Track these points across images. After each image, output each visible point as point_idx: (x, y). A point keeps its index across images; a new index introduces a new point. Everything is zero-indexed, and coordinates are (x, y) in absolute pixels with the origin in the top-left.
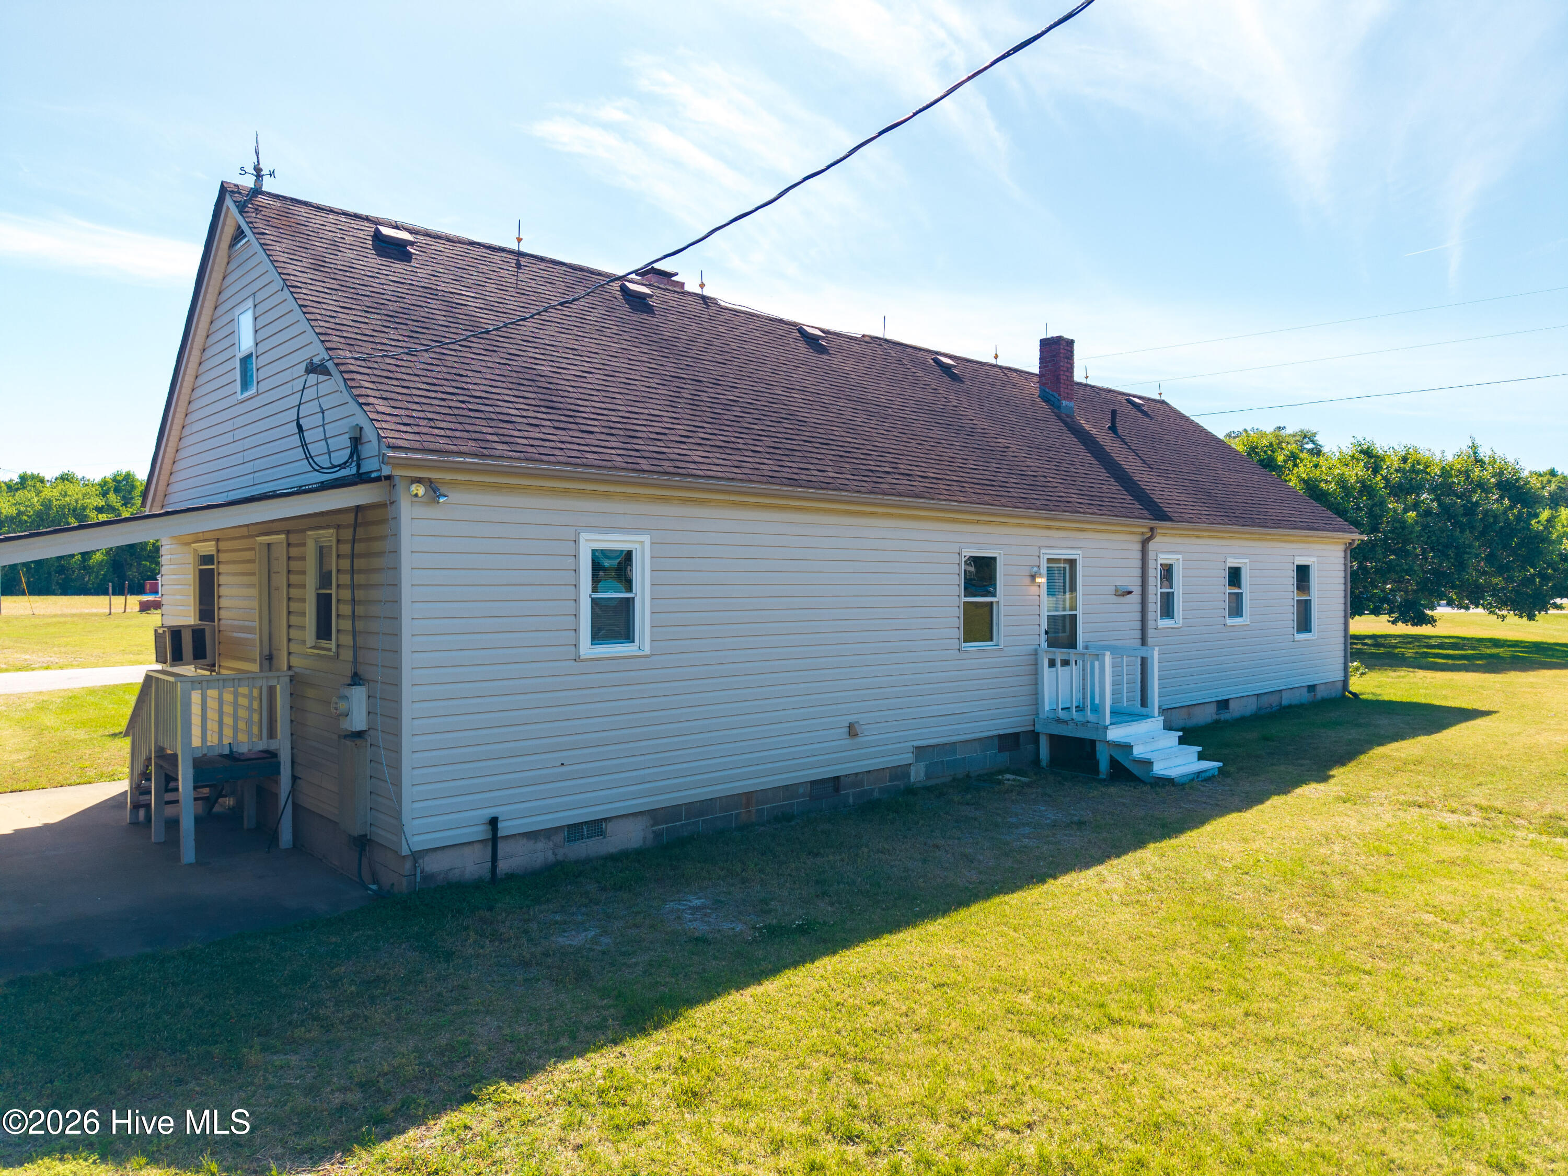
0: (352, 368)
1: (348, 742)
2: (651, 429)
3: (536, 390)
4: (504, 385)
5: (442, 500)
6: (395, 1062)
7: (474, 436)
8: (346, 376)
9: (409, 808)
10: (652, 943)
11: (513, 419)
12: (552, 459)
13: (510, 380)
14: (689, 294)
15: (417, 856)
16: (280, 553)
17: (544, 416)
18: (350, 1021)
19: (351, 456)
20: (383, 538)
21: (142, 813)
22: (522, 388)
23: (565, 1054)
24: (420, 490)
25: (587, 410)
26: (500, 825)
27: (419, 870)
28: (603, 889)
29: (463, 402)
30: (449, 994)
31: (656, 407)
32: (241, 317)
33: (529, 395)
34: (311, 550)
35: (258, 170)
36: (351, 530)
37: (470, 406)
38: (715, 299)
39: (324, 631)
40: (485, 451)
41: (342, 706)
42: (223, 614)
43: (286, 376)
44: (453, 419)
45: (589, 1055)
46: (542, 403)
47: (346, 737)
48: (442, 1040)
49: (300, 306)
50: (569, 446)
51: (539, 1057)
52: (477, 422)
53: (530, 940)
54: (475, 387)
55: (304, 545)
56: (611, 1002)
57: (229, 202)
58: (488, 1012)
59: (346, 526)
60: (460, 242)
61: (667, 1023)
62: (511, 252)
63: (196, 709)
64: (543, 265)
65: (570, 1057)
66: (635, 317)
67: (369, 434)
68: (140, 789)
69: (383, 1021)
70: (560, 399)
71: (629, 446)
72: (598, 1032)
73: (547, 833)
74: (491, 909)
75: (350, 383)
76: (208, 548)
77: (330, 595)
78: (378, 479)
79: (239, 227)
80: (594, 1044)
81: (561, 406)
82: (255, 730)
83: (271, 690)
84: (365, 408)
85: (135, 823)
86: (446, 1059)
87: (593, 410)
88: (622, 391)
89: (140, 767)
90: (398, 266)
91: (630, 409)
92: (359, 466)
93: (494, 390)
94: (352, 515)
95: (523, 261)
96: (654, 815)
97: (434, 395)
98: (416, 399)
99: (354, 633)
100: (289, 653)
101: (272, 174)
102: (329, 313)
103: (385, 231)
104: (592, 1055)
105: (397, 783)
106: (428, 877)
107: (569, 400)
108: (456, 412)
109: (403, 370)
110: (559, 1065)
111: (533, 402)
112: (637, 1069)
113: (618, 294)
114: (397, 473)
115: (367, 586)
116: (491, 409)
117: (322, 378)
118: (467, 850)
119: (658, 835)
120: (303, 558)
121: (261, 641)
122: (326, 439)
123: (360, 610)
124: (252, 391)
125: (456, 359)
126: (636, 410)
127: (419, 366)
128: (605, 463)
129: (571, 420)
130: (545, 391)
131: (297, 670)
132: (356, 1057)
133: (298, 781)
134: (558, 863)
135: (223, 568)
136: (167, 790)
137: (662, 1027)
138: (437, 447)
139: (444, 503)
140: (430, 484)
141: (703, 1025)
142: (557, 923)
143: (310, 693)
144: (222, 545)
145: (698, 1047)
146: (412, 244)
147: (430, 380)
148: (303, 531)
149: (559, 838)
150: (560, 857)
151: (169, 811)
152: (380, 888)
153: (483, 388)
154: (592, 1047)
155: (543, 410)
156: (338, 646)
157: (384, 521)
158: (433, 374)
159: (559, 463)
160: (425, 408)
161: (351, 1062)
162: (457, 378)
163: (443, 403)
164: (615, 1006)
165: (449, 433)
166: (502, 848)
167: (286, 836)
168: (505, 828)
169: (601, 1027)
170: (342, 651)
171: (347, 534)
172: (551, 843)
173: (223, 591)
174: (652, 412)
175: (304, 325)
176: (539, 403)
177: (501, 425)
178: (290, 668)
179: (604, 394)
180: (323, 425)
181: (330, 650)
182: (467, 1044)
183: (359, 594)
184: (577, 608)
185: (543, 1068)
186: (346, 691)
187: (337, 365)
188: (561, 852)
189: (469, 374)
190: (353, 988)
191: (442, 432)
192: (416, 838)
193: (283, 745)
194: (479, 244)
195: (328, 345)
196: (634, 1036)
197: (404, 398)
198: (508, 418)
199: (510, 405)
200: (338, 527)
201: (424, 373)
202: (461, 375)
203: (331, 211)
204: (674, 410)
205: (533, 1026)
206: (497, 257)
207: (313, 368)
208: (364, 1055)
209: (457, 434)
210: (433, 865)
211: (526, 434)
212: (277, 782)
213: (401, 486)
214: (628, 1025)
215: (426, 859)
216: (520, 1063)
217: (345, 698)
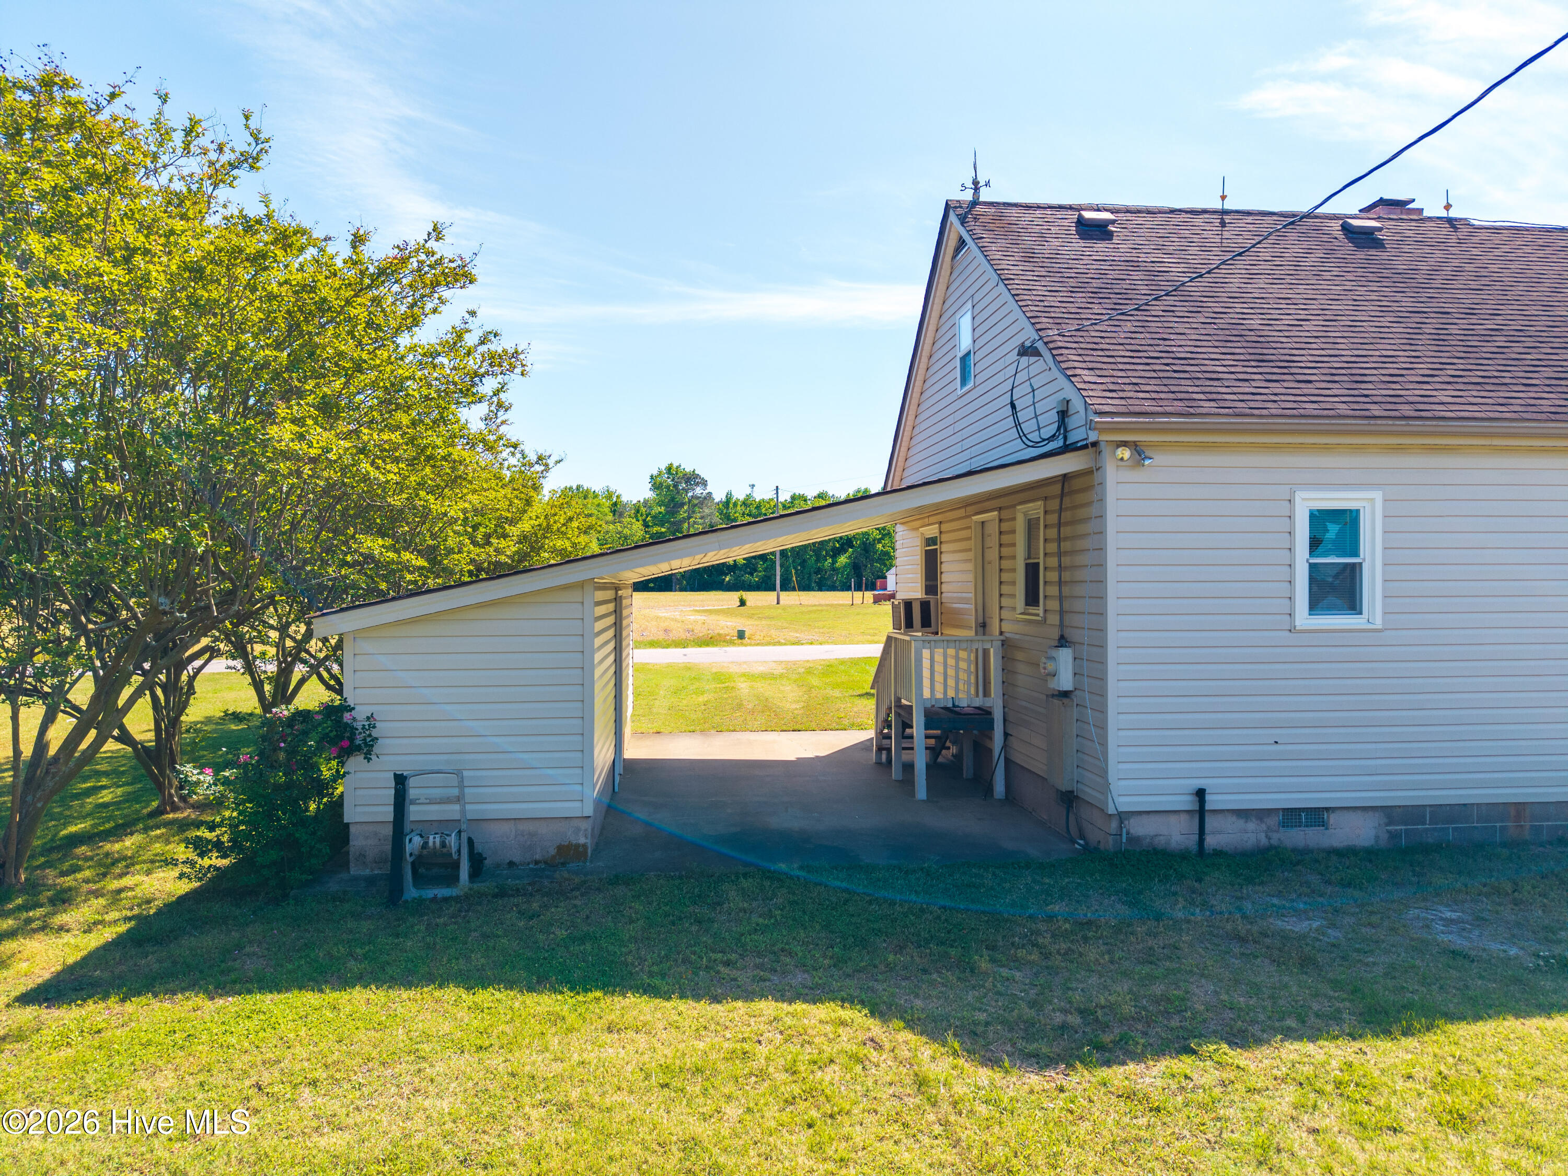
0: (1060, 344)
1: (1056, 701)
2: (1383, 372)
3: (1245, 344)
4: (1210, 344)
5: (1147, 462)
6: (1112, 999)
7: (1180, 396)
8: (1055, 352)
9: (1115, 769)
10: (1393, 946)
11: (1221, 376)
12: (1264, 412)
13: (1216, 338)
14: (1430, 219)
15: (1122, 817)
16: (993, 529)
17: (1255, 370)
18: (1066, 954)
19: (1059, 429)
20: (1089, 504)
21: (884, 753)
22: (1229, 344)
23: (1295, 1035)
24: (1125, 453)
25: (1304, 359)
26: (1208, 797)
27: (1124, 830)
28: (1328, 882)
29: (1167, 365)
30: (1161, 950)
31: (1389, 347)
32: (962, 320)
33: (1237, 351)
34: (1020, 525)
35: (976, 183)
36: (1057, 501)
37: (1175, 368)
38: (1465, 219)
39: (1032, 598)
40: (1191, 410)
41: (1050, 666)
42: (945, 588)
43: (999, 365)
44: (1158, 382)
45: (1321, 1043)
46: (1253, 357)
47: (1053, 696)
48: (1158, 989)
49: (1013, 295)
50: (1283, 398)
51: (1263, 1031)
52: (1183, 382)
53: (1244, 917)
54: (1180, 349)
55: (1014, 519)
56: (1345, 996)
57: (953, 218)
58: (1202, 975)
59: (1053, 497)
60: (1160, 212)
61: (1419, 1031)
62: (1215, 212)
63: (926, 663)
64: (1250, 219)
65: (1300, 1038)
66: (1361, 255)
67: (1077, 405)
68: (882, 736)
69: (1097, 960)
70: (1272, 351)
71: (1356, 392)
72: (1331, 1022)
73: (1261, 814)
74: (1199, 880)
75: (1059, 358)
76: (931, 531)
77: (1038, 564)
78: (1085, 447)
79: (961, 237)
80: (1328, 1033)
81: (1273, 358)
82: (973, 691)
83: (986, 653)
84: (1073, 379)
85: (879, 763)
86: (1162, 1008)
87: (1311, 358)
88: (1346, 334)
89: (883, 715)
90: (1101, 246)
91: (1356, 352)
92: (1065, 438)
93: (1199, 350)
94: (1059, 486)
95: (1227, 219)
96: (1389, 813)
97: (1138, 361)
98: (1121, 367)
99: (1061, 598)
100: (1001, 620)
101: (987, 184)
102: (1038, 298)
103: (1088, 215)
104: (1326, 1043)
105: (1104, 744)
106: (1133, 840)
107: (1282, 351)
108: (1161, 374)
109: (1108, 341)
110: (1287, 1044)
111: (1242, 357)
112: (1383, 1071)
113: (1340, 235)
114: (1104, 437)
115: (1073, 552)
116: (1196, 368)
117: (1033, 359)
118: (1173, 819)
119: (1393, 836)
120: (1013, 532)
121: (976, 610)
122: (1036, 417)
123: (1066, 576)
124: (970, 385)
125: (1159, 325)
126: (1364, 353)
127: (1123, 335)
128: (1326, 412)
129: (1285, 371)
130: (1254, 345)
131: (1008, 635)
132: (1074, 985)
133: (1010, 738)
134: (1270, 848)
135: (945, 548)
136: (904, 737)
137: (1413, 1035)
138: (1143, 409)
139: (1149, 466)
140: (1135, 447)
141: (1469, 1045)
142: (1273, 905)
143: (1020, 656)
144: (945, 527)
145: (1465, 1068)
146: (1113, 222)
147: (1133, 348)
148: (1014, 506)
149: (1273, 821)
150: (1274, 842)
151: (906, 756)
152: (1087, 843)
153: (1187, 349)
154: (1325, 1035)
155: (1253, 364)
156: (1045, 611)
157: (1090, 488)
158: (1137, 342)
159: (1273, 416)
160: (1130, 374)
161: (1069, 989)
162: (1161, 342)
163: (1147, 368)
164: (1351, 1001)
165: (1154, 395)
166: (1211, 823)
167: (999, 788)
168: (1213, 801)
169: (1336, 1017)
170: (1049, 616)
171: (1054, 504)
172: (1264, 827)
173: (945, 567)
174: (1385, 353)
175: (1017, 313)
176: (1248, 357)
177: (1208, 383)
178: (1001, 633)
179: (1323, 340)
180: (1034, 403)
181: (1038, 615)
182: (1183, 999)
183: (1066, 561)
184: (1292, 574)
185: (1268, 1042)
186: (1054, 653)
187: (1046, 343)
188: (1275, 838)
189: (1172, 337)
190: (1067, 926)
191: (1147, 395)
192: (1122, 799)
193: (995, 703)
194: (1180, 210)
195: (1038, 326)
196: (1377, 1036)
197: (1109, 366)
198: (1214, 376)
199: (1217, 363)
200: (1046, 498)
201: (1128, 341)
202: (1165, 339)
203: (1039, 207)
204: (1413, 348)
205: (1255, 999)
206: (1199, 220)
207: (1026, 351)
208: (1081, 986)
209: (1163, 396)
210: (1139, 828)
211: (1235, 390)
212: (991, 738)
213: (1106, 450)
214: (1368, 1023)
215: (1132, 821)
216: (1241, 1031)
217: (1053, 658)
